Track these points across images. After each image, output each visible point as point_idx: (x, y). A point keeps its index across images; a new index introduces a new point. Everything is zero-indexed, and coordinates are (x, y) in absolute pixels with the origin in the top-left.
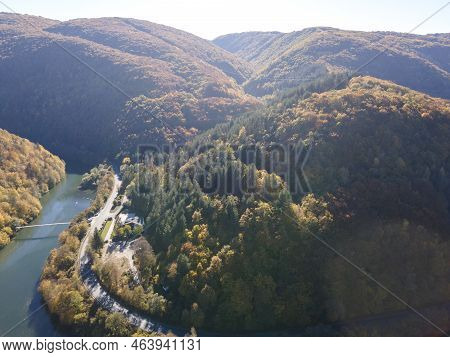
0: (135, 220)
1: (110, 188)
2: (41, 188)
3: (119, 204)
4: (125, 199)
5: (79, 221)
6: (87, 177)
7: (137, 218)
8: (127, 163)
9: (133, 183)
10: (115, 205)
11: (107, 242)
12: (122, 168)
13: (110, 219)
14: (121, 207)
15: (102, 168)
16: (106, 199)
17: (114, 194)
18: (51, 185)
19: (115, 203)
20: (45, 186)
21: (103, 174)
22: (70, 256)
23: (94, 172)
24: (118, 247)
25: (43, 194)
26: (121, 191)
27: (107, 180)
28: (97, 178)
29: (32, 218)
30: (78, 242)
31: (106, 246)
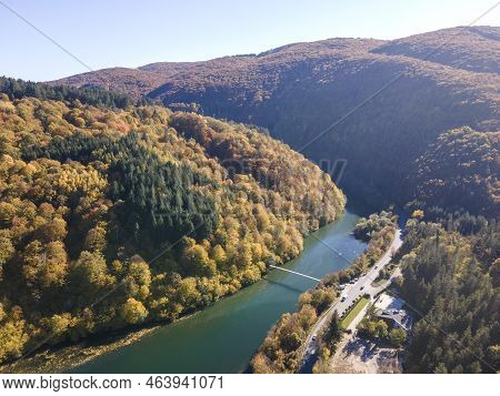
0: (399, 316)
1: (384, 249)
2: (311, 224)
3: (387, 277)
4: (397, 273)
5: (328, 284)
6: (363, 223)
7: (402, 313)
8: (418, 217)
9: (413, 254)
10: (382, 276)
11: (349, 332)
12: (411, 223)
13: (367, 296)
14: (389, 282)
15: (385, 217)
16: (372, 263)
17: (386, 259)
18: (323, 223)
19: (381, 272)
20: (316, 222)
21: (382, 225)
22: (297, 333)
23: (374, 219)
24: (362, 349)
25: (312, 231)
26: (396, 258)
27: (384, 235)
28: (375, 228)
29: (289, 259)
30: (314, 316)
31: (347, 338)
